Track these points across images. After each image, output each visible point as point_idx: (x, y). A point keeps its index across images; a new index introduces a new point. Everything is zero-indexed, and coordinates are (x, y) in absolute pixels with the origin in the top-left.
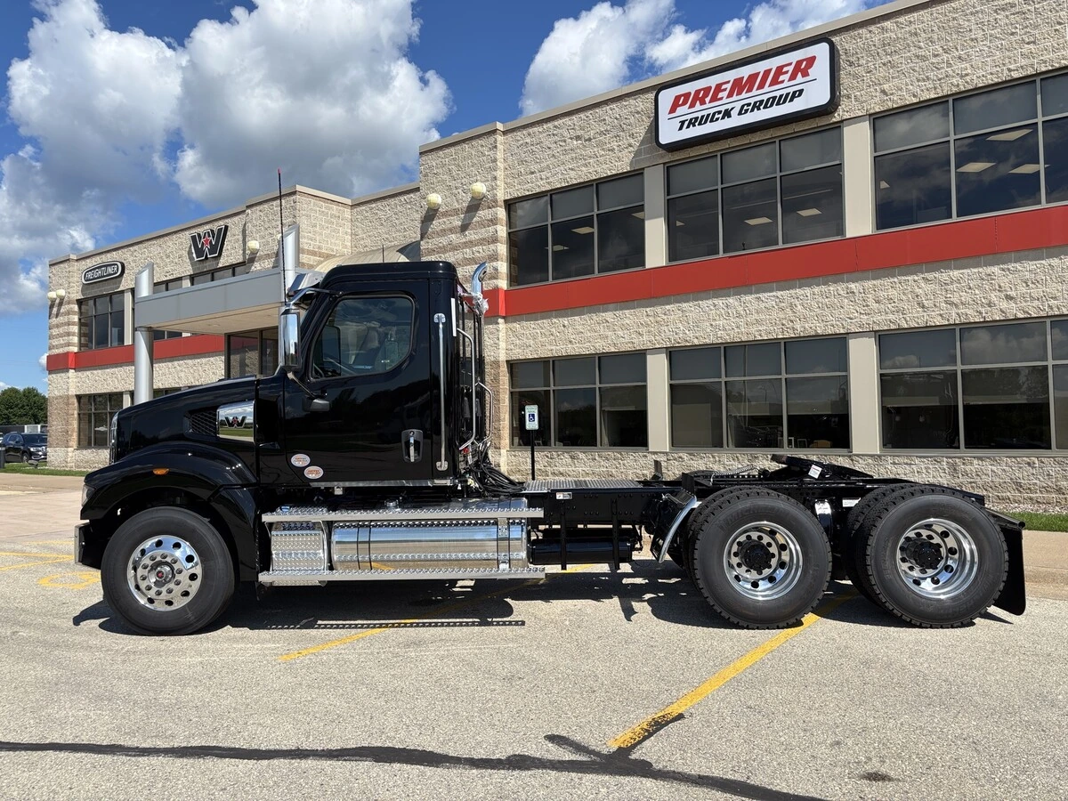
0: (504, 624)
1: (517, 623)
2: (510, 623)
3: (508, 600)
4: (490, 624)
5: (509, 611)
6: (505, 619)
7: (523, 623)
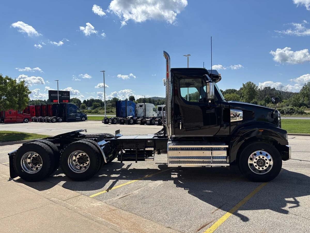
0: (160, 163)
1: (157, 163)
2: (159, 163)
3: (159, 169)
4: (163, 163)
5: (159, 166)
6: (160, 164)
7: (156, 163)
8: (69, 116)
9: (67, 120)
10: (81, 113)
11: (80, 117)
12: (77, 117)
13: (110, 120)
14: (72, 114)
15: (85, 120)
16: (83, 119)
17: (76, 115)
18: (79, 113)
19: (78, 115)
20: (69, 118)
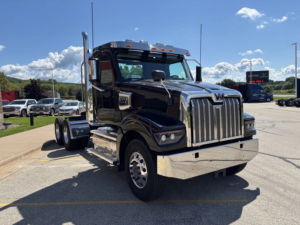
8: (251, 97)
9: (249, 101)
10: (265, 93)
11: (264, 98)
12: (260, 98)
13: (284, 102)
14: (255, 95)
15: (270, 101)
16: (268, 99)
17: (260, 96)
18: (263, 93)
19: (262, 96)
20: (252, 99)
